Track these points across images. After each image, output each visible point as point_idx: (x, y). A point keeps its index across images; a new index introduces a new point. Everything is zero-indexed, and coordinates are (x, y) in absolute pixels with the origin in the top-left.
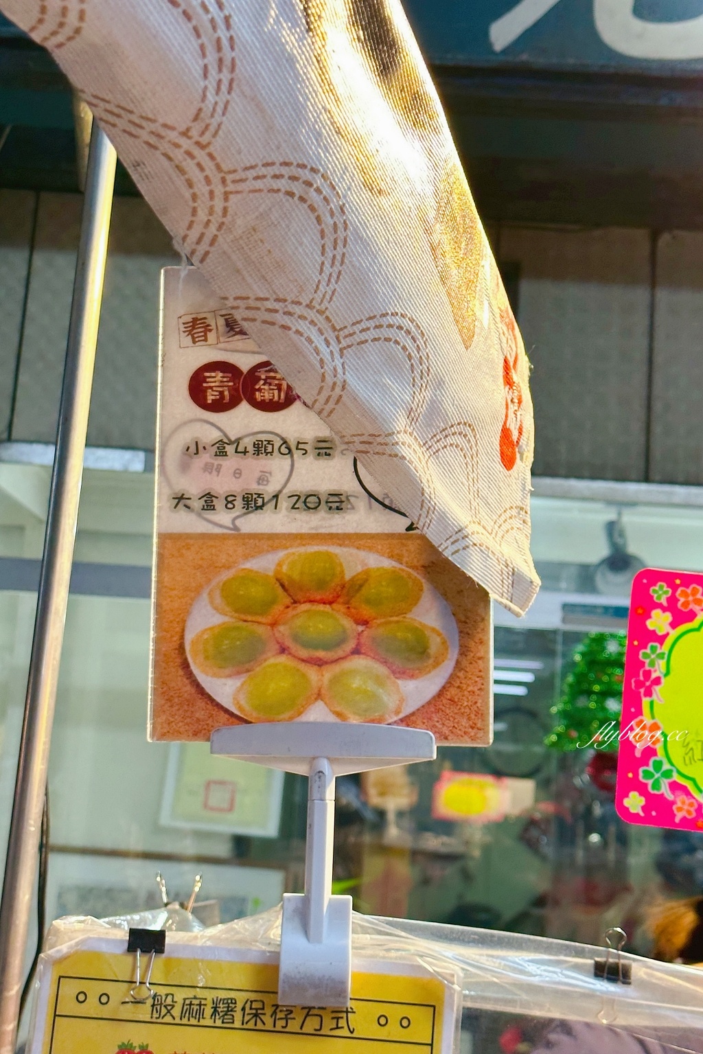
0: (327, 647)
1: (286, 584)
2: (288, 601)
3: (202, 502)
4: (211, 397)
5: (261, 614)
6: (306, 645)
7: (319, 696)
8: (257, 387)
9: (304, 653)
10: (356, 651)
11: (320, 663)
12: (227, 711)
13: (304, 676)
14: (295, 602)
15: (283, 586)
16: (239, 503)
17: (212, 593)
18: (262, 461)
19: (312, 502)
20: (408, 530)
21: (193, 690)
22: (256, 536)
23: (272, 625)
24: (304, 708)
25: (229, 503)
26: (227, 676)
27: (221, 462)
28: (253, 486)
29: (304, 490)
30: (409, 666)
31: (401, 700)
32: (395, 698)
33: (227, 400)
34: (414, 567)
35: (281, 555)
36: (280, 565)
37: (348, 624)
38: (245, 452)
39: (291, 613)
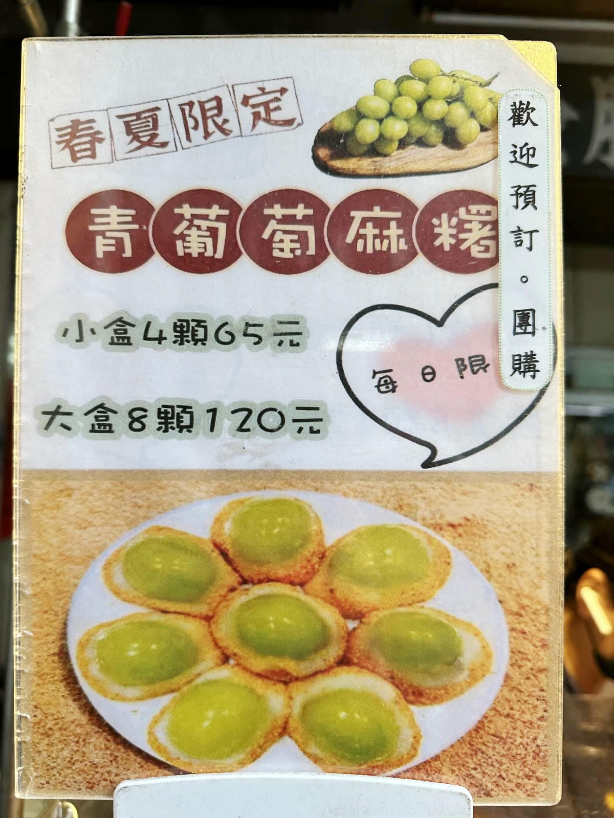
0: (300, 656)
2: (233, 579)
3: (91, 418)
4: (101, 247)
5: (190, 600)
6: (264, 649)
7: (284, 730)
8: (177, 231)
9: (261, 664)
10: (344, 661)
11: (284, 679)
12: (139, 752)
13: (259, 698)
14: (244, 581)
15: (224, 554)
16: (152, 421)
17: (108, 566)
18: (189, 354)
19: (271, 420)
20: (427, 464)
21: (84, 719)
22: (180, 474)
23: (208, 619)
24: (263, 748)
25: (136, 420)
26: (139, 699)
27: (121, 353)
28: (174, 394)
29: (257, 401)
30: (427, 683)
31: (417, 738)
32: (407, 734)
33: (128, 253)
34: (438, 527)
35: (222, 503)
36: (219, 521)
37: (330, 615)
38: (160, 339)
39: (239, 599)
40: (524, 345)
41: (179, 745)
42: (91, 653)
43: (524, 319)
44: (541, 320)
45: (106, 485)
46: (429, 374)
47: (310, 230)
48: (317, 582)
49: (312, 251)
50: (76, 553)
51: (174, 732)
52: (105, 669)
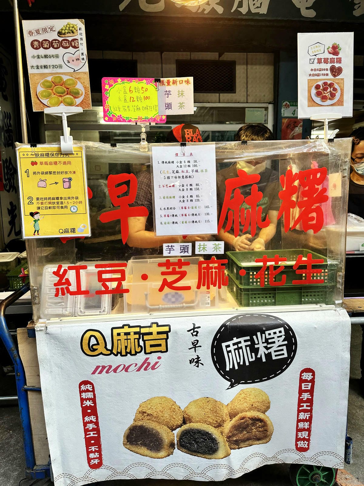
0: (62, 94)
1: (53, 81)
2: (54, 85)
3: (36, 67)
4: (35, 47)
5: (50, 88)
6: (59, 93)
7: (62, 102)
8: (43, 44)
9: (59, 95)
10: (67, 94)
11: (61, 96)
12: (46, 105)
13: (59, 99)
14: (55, 85)
15: (53, 82)
16: (43, 67)
17: (40, 84)
18: (46, 59)
19: (56, 67)
20: (74, 71)
21: (40, 102)
22: (47, 73)
23: (52, 90)
24: (60, 104)
25: (41, 67)
26: (46, 99)
27: (39, 59)
28: (45, 64)
29: (55, 64)
30: (76, 96)
31: (76, 102)
32: (75, 102)
33: (38, 47)
34: (76, 78)
35: (52, 77)
36: (52, 79)
37: (65, 89)
38: (43, 57)
39: (55, 87)
40: (83, 57)
41: (51, 104)
42: (40, 94)
43: (82, 54)
44: (84, 54)
45: (39, 75)
46: (73, 61)
47: (58, 44)
48: (63, 85)
49: (59, 46)
50: (37, 83)
51: (50, 103)
52: (41, 96)
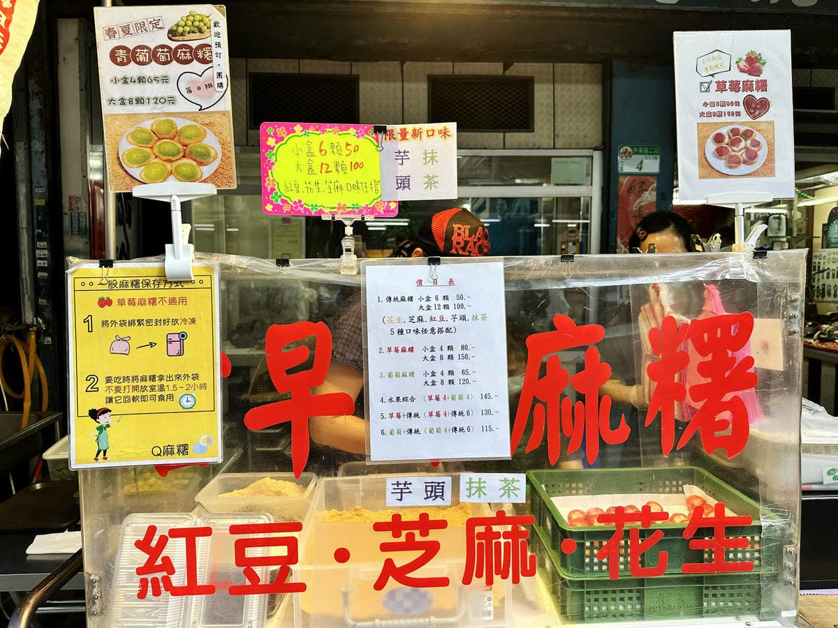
0: (173, 156)
1: (155, 131)
2: (156, 138)
3: (120, 101)
4: (119, 60)
5: (148, 144)
6: (165, 155)
7: (171, 173)
8: (137, 55)
9: (165, 158)
10: (184, 157)
11: (170, 161)
12: (137, 180)
13: (165, 166)
14: (159, 139)
15: (154, 133)
16: (134, 102)
17: (127, 136)
18: (142, 85)
19: (163, 101)
20: (200, 110)
21: (124, 173)
22: (142, 114)
23: (152, 148)
24: (167, 178)
25: (131, 102)
26: (137, 167)
27: (126, 86)
28: (139, 95)
29: (159, 96)
30: (204, 161)
31: (202, 174)
32: (200, 173)
33: (125, 61)
34: (203, 125)
35: (152, 121)
36: (152, 125)
37: (180, 146)
38: (135, 82)
39: (159, 143)
40: (220, 81)
41: (147, 178)
42: (125, 157)
43: (219, 75)
44: (224, 75)
45: (125, 117)
46: (199, 88)
47: (168, 54)
48: (176, 139)
49: (169, 59)
50: (119, 134)
51: (145, 175)
52: (128, 161)
